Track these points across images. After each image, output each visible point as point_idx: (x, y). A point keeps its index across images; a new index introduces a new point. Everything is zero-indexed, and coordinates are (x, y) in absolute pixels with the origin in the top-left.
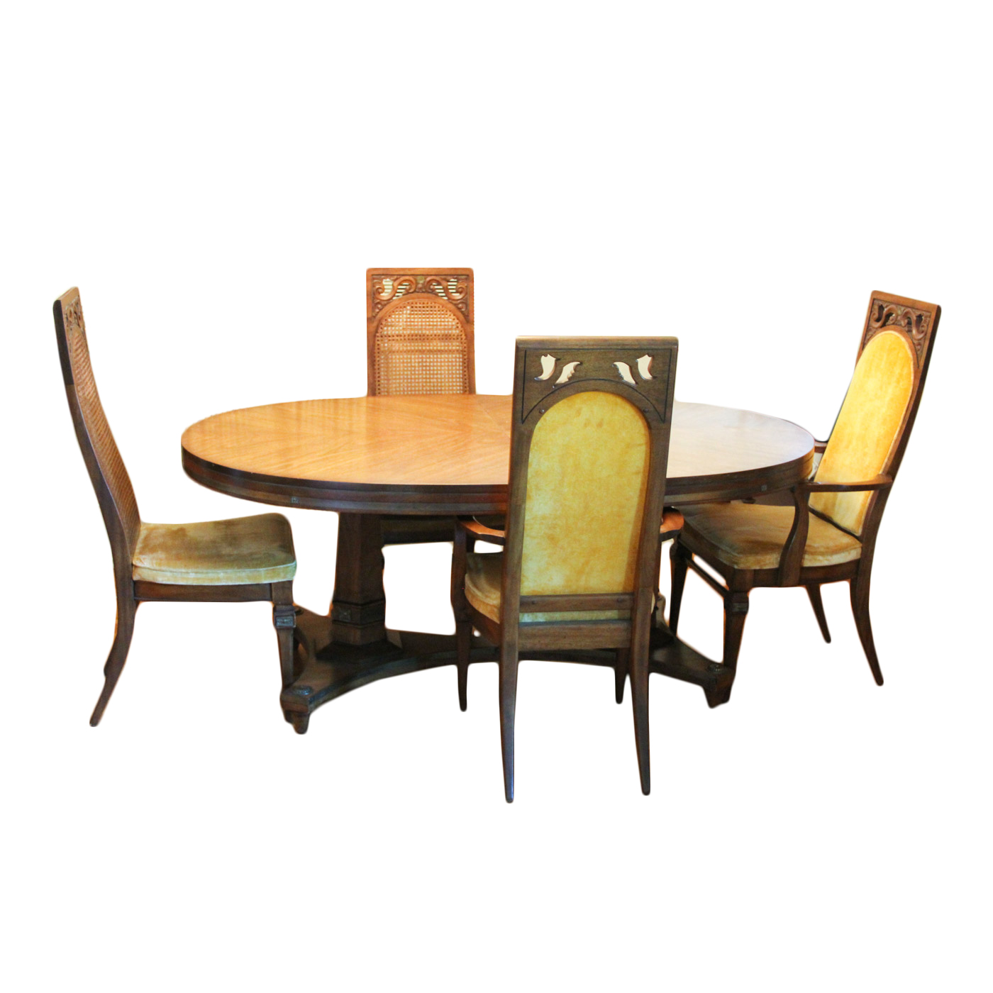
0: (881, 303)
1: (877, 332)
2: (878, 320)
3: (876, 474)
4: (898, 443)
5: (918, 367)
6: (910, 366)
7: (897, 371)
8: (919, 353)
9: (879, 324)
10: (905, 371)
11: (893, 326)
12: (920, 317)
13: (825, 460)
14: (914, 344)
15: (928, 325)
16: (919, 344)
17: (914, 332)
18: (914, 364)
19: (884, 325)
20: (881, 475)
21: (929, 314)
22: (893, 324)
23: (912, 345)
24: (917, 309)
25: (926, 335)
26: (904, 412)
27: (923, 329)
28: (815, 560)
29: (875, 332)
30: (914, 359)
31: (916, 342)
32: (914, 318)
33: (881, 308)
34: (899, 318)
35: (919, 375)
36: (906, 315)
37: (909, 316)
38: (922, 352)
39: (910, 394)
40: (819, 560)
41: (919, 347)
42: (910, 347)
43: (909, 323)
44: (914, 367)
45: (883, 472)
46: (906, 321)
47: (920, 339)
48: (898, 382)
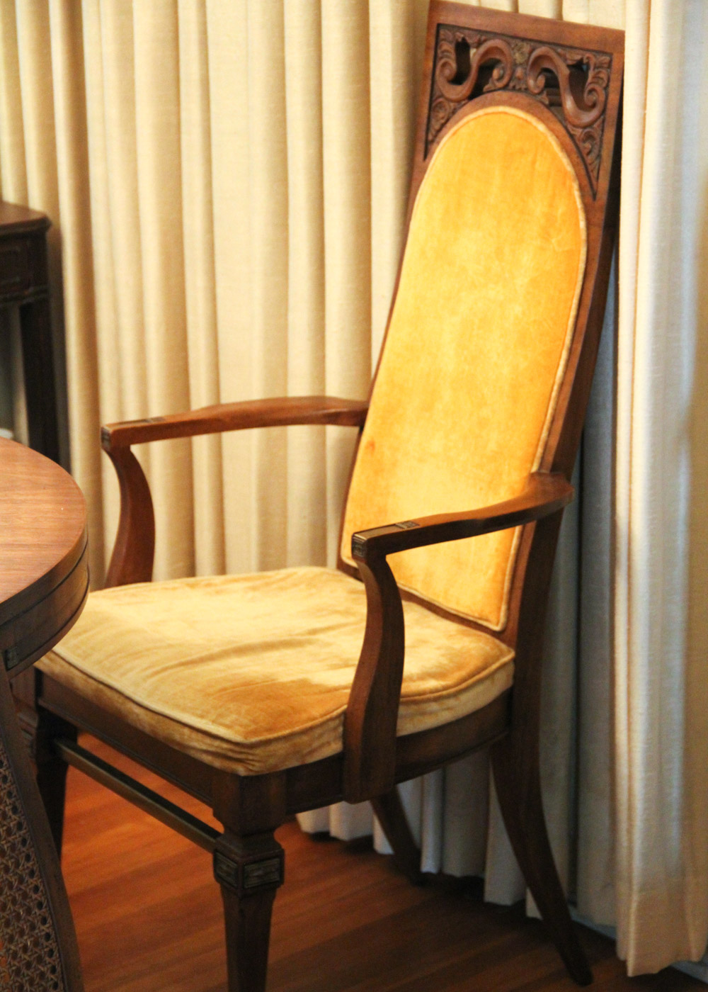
0: (460, 36)
1: (460, 112)
2: (458, 79)
3: (525, 474)
4: (568, 390)
5: (594, 196)
6: (571, 194)
7: (538, 207)
8: (589, 159)
9: (464, 89)
10: (561, 210)
11: (505, 95)
12: (579, 70)
13: (372, 445)
14: (572, 136)
15: (606, 88)
16: (589, 137)
17: (569, 104)
18: (581, 188)
19: (476, 92)
20: (538, 473)
21: (606, 59)
22: (505, 88)
23: (568, 140)
24: (571, 47)
25: (604, 112)
26: (573, 313)
27: (593, 97)
28: (423, 714)
29: (454, 112)
30: (578, 176)
31: (578, 132)
32: (563, 72)
33: (462, 48)
34: (519, 72)
35: (600, 217)
36: (540, 66)
37: (547, 65)
38: (599, 156)
39: (582, 266)
40: (431, 713)
41: (588, 145)
42: (564, 147)
43: (552, 83)
44: (583, 197)
45: (541, 465)
46: (541, 80)
47: (590, 125)
48: (546, 235)
